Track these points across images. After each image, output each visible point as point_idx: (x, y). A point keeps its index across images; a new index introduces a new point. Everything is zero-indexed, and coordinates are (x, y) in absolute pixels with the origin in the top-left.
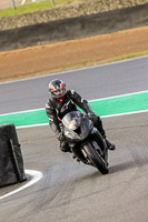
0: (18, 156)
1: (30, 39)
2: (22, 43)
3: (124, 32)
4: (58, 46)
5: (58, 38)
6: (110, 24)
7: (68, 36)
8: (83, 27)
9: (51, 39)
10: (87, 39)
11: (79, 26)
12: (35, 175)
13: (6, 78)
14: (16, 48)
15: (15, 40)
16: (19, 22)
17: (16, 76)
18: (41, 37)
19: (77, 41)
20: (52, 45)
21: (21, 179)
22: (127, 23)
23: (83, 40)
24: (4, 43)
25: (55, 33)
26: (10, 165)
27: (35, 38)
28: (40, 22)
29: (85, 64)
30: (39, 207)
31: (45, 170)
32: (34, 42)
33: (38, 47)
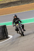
0: (7, 32)
1: (9, 5)
2: (8, 6)
3: (31, 4)
4: (16, 7)
5: (16, 5)
6: (28, 2)
7: (18, 5)
8: (22, 3)
9: (14, 5)
10: (23, 5)
11: (21, 2)
12: (11, 37)
13: (4, 14)
14: (6, 7)
15: (6, 6)
16: (7, 1)
17: (6, 14)
18: (12, 5)
19: (20, 6)
20: (14, 7)
21: (7, 38)
22: (32, 2)
23: (21, 5)
24: (3, 6)
25: (15, 4)
26: (5, 34)
27: (11, 5)
28: (12, 1)
29: (22, 11)
30: (12, 44)
31: (13, 35)
32: (10, 6)
33: (11, 7)
